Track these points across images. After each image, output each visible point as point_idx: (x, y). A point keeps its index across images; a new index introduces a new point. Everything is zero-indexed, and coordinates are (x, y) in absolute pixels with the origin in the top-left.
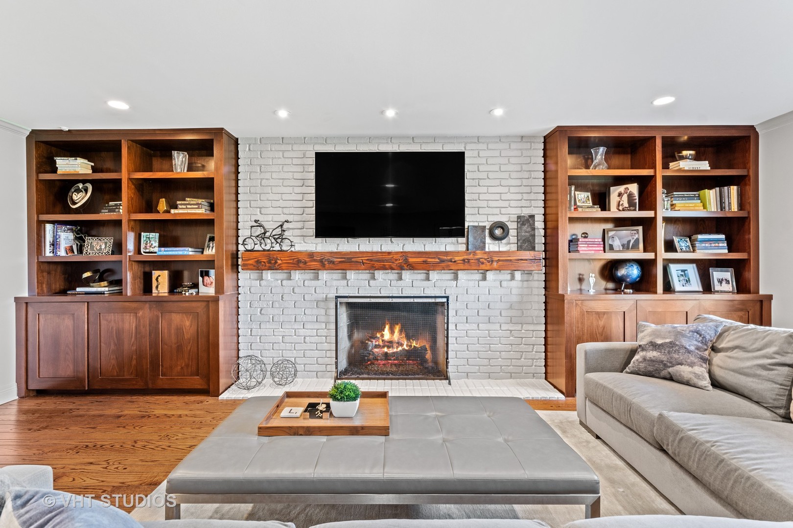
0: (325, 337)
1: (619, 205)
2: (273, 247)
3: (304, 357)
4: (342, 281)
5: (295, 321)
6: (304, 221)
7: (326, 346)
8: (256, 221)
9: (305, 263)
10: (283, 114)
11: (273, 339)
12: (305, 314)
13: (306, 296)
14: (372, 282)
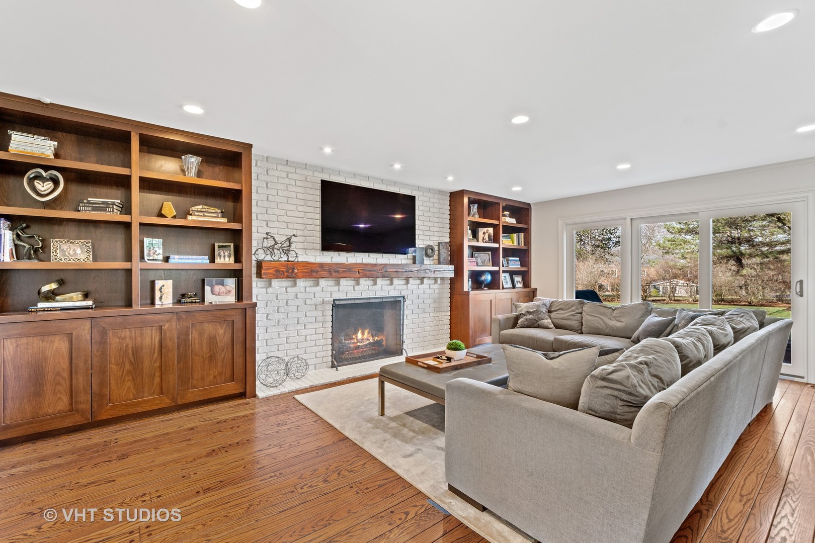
0: (321, 335)
1: (483, 239)
2: (282, 258)
3: (305, 353)
4: (335, 287)
5: (298, 323)
6: (305, 236)
7: (322, 342)
8: (267, 234)
9: (317, 272)
10: (328, 150)
11: (278, 341)
12: (306, 316)
13: (307, 301)
14: (356, 288)
